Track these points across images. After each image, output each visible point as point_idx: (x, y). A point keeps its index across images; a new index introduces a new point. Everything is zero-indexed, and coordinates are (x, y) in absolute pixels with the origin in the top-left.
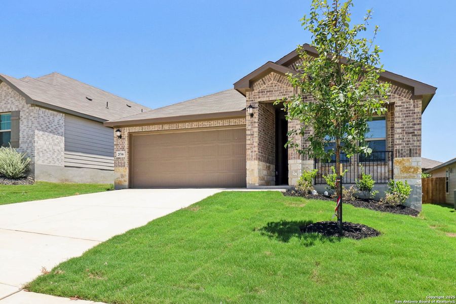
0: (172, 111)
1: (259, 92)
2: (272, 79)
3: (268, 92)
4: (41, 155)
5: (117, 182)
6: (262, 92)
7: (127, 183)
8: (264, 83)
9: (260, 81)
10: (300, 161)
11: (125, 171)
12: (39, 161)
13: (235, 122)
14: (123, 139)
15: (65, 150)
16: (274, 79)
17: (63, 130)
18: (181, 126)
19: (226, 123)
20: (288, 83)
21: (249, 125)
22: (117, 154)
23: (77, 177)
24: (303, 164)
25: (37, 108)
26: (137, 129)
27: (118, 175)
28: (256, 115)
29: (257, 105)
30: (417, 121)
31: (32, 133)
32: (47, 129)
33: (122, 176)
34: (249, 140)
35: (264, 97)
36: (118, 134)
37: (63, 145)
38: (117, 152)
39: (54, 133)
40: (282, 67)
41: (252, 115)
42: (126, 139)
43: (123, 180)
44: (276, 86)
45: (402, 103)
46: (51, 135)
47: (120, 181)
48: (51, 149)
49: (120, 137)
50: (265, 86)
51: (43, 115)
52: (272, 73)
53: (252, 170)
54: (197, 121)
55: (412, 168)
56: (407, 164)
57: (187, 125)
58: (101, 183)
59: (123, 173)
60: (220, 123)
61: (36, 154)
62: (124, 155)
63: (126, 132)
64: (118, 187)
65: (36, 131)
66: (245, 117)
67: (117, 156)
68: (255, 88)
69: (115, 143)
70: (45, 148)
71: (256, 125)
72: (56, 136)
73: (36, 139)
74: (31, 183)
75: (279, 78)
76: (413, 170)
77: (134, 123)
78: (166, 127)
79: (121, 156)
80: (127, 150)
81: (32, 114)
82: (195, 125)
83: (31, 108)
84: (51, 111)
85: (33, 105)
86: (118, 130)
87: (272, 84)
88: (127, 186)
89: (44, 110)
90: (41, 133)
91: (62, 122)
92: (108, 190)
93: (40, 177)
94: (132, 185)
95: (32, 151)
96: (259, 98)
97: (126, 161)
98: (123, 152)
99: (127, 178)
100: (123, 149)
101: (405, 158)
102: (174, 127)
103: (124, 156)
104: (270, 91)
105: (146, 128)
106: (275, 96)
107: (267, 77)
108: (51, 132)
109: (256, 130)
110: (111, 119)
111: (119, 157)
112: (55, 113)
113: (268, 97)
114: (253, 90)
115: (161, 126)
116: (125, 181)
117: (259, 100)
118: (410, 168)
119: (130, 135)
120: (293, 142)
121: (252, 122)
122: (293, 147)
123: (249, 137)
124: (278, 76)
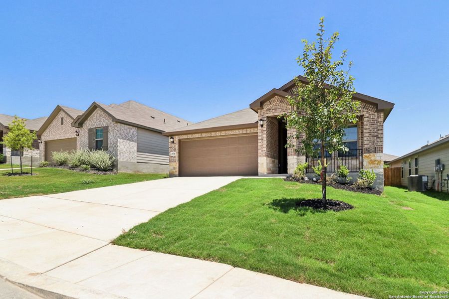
0: (207, 124)
1: (267, 110)
2: (276, 100)
3: (273, 109)
4: (122, 154)
5: (171, 172)
6: (269, 110)
7: (177, 173)
8: (271, 104)
9: (268, 103)
10: (296, 157)
11: (176, 165)
12: (121, 159)
13: (251, 131)
14: (175, 143)
15: (137, 151)
16: (278, 100)
17: (136, 138)
18: (213, 134)
19: (244, 131)
20: (287, 103)
21: (260, 133)
22: (171, 154)
23: (145, 169)
24: (298, 159)
25: (119, 124)
26: (184, 137)
27: (172, 167)
28: (265, 126)
29: (265, 119)
30: (380, 128)
31: (116, 141)
32: (125, 138)
33: (174, 168)
34: (260, 143)
35: (270, 113)
36: (172, 140)
37: (136, 148)
38: (171, 152)
39: (130, 140)
40: (283, 92)
41: (262, 126)
42: (177, 143)
44: (279, 105)
45: (369, 115)
46: (128, 141)
47: (173, 172)
48: (128, 151)
49: (173, 142)
51: (123, 129)
52: (276, 96)
53: (262, 164)
54: (224, 130)
55: (377, 161)
56: (373, 158)
57: (218, 134)
58: (160, 173)
59: (175, 167)
60: (240, 132)
61: (118, 154)
63: (177, 139)
64: (171, 175)
65: (119, 139)
66: (257, 127)
68: (264, 107)
69: (169, 146)
70: (124, 150)
71: (265, 132)
72: (131, 142)
73: (119, 144)
74: (116, 174)
75: (281, 100)
76: (377, 162)
77: (183, 133)
78: (204, 135)
79: (173, 155)
80: (177, 151)
81: (116, 128)
82: (223, 133)
83: (115, 124)
84: (128, 126)
85: (117, 122)
86: (172, 138)
87: (276, 104)
88: (177, 175)
89: (124, 125)
90: (122, 140)
91: (135, 133)
92: (165, 178)
93: (121, 170)
94: (181, 174)
95: (116, 152)
97: (177, 158)
98: (175, 152)
99: (177, 170)
100: (175, 150)
101: (371, 154)
102: (209, 135)
103: (175, 155)
105: (190, 136)
106: (278, 112)
107: (273, 99)
108: (128, 140)
109: (265, 136)
110: (167, 130)
112: (131, 127)
113: (274, 113)
114: (263, 109)
115: (200, 134)
116: (176, 172)
117: (267, 115)
118: (375, 161)
119: (180, 141)
120: (291, 144)
121: (262, 131)
122: (291, 148)
123: (260, 141)
124: (280, 98)
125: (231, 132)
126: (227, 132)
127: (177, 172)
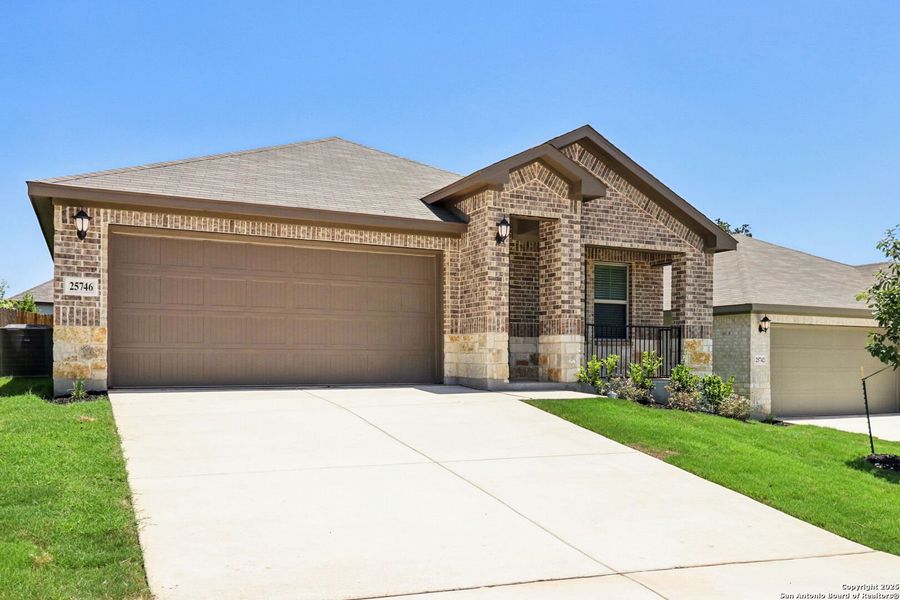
1: (512, 196)
2: (537, 175)
3: (527, 198)
6: (518, 197)
8: (523, 180)
9: (516, 175)
11: (99, 339)
14: (91, 241)
16: (539, 176)
18: (286, 231)
20: (561, 190)
21: (493, 259)
22: (65, 286)
26: (145, 219)
27: (70, 348)
28: (506, 241)
29: (508, 219)
33: (88, 352)
34: (493, 289)
35: (521, 207)
38: (68, 280)
41: (500, 239)
42: (105, 242)
43: (89, 364)
44: (541, 190)
45: (694, 255)
47: (79, 367)
49: (81, 234)
50: (523, 186)
52: (537, 164)
55: (704, 355)
56: (698, 349)
57: (303, 232)
59: (93, 345)
62: (99, 289)
63: (104, 219)
67: (66, 292)
68: (505, 186)
71: (507, 260)
75: (548, 177)
76: (703, 358)
78: (243, 228)
79: (83, 293)
80: (105, 276)
82: (323, 234)
86: (82, 215)
87: (535, 184)
88: (103, 384)
96: (512, 206)
97: (103, 307)
98: (93, 281)
99: (102, 360)
100: (91, 271)
101: (696, 340)
102: (265, 229)
103: (94, 293)
104: (531, 198)
105: (175, 222)
106: (540, 209)
107: (528, 169)
109: (506, 270)
111: (72, 293)
113: (529, 208)
114: (503, 189)
115: (226, 222)
116: (96, 367)
117: (512, 211)
118: (702, 354)
119: (115, 234)
120: (568, 302)
121: (498, 254)
122: (569, 312)
123: (493, 284)
124: (546, 172)
125: (353, 237)
126: (338, 232)
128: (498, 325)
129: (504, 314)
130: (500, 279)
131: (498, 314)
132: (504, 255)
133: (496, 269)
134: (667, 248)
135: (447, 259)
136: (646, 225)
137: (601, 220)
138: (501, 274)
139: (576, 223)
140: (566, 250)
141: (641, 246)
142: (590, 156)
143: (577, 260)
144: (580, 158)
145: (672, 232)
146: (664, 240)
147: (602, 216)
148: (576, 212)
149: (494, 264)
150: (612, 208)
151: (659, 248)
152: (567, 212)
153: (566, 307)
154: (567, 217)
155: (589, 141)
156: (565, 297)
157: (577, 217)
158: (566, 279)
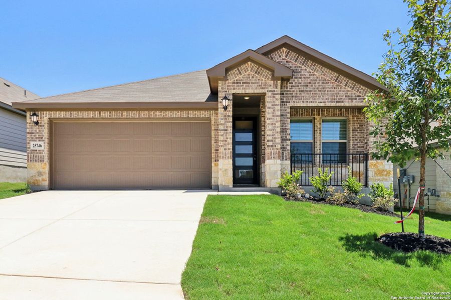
1: (234, 83)
2: (249, 69)
3: (244, 83)
5: (32, 181)
6: (237, 83)
7: (46, 183)
8: (240, 73)
9: (235, 71)
11: (45, 168)
13: (196, 114)
14: (41, 126)
16: (252, 69)
18: (125, 114)
19: (184, 114)
20: (266, 76)
21: (222, 119)
22: (32, 146)
26: (62, 115)
27: (33, 172)
28: (230, 108)
29: (231, 97)
33: (40, 174)
34: (222, 135)
35: (239, 89)
36: (35, 119)
38: (32, 143)
40: (261, 56)
41: (225, 108)
42: (46, 126)
43: (40, 178)
44: (253, 77)
47: (36, 180)
49: (37, 123)
50: (241, 76)
52: (249, 63)
54: (147, 110)
55: (386, 171)
56: (380, 167)
57: (134, 114)
59: (42, 170)
60: (177, 114)
62: (44, 147)
63: (45, 117)
64: (33, 188)
66: (217, 109)
67: (32, 148)
68: (229, 78)
69: (28, 130)
71: (231, 119)
75: (257, 70)
76: (385, 173)
78: (105, 114)
79: (37, 148)
80: (47, 141)
82: (144, 114)
86: (34, 114)
87: (249, 75)
88: (47, 187)
92: (18, 191)
94: (54, 186)
96: (234, 89)
97: (46, 154)
98: (41, 143)
99: (46, 176)
100: (41, 139)
101: (379, 161)
102: (116, 114)
103: (42, 148)
104: (246, 83)
105: (75, 114)
106: (252, 89)
107: (243, 67)
109: (230, 124)
111: (35, 149)
113: (245, 89)
114: (228, 80)
116: (43, 180)
117: (234, 91)
118: (383, 171)
119: (51, 121)
120: (272, 141)
121: (225, 116)
122: (272, 146)
123: (222, 133)
124: (256, 67)
125: (159, 114)
126: (151, 113)
127: (45, 181)
128: (225, 155)
129: (229, 149)
130: (227, 130)
131: (225, 149)
132: (229, 116)
133: (224, 124)
134: (355, 103)
135: (213, 122)
136: (336, 91)
137: (302, 91)
138: (227, 127)
139: (277, 94)
140: (270, 111)
141: (333, 104)
142: (293, 54)
143: (277, 116)
144: (286, 56)
145: (357, 94)
146: (352, 99)
147: (304, 88)
148: (277, 88)
149: (223, 122)
150: (310, 83)
151: (347, 104)
152: (271, 88)
153: (270, 143)
154: (271, 91)
155: (287, 45)
156: (270, 138)
157: (278, 90)
158: (271, 127)
